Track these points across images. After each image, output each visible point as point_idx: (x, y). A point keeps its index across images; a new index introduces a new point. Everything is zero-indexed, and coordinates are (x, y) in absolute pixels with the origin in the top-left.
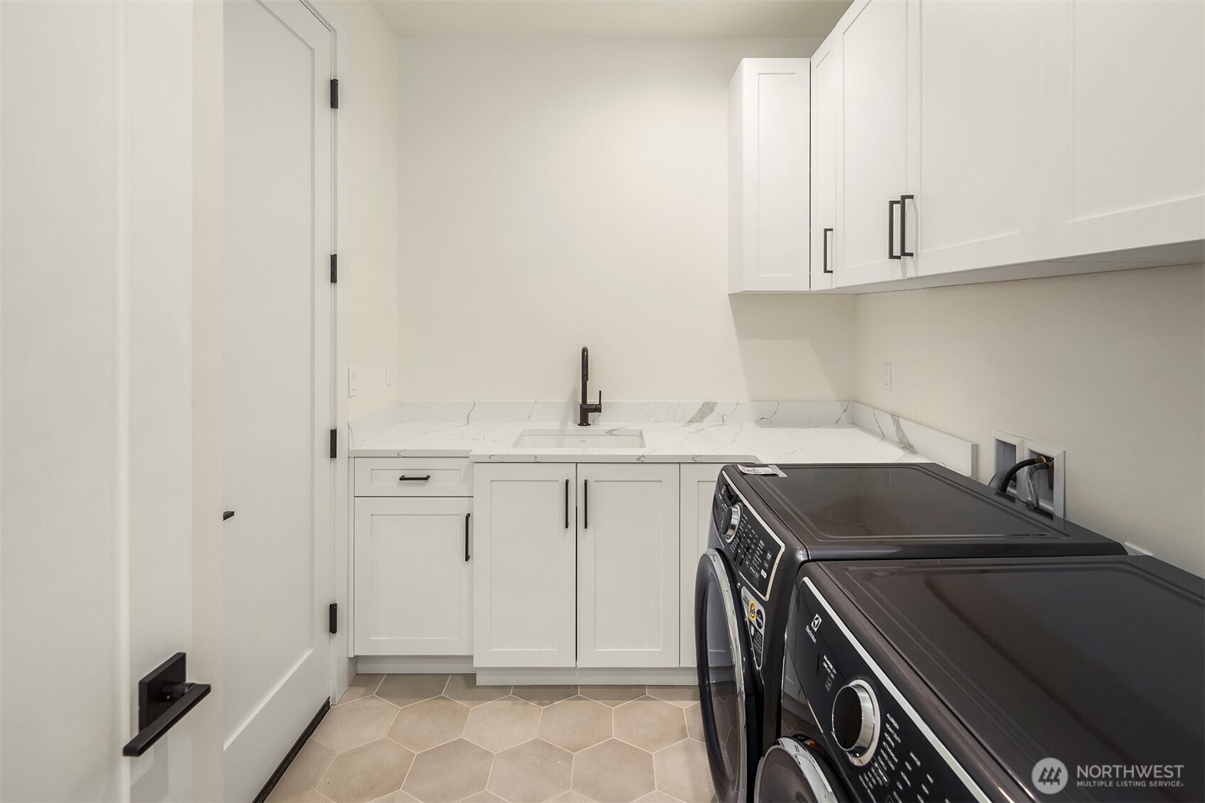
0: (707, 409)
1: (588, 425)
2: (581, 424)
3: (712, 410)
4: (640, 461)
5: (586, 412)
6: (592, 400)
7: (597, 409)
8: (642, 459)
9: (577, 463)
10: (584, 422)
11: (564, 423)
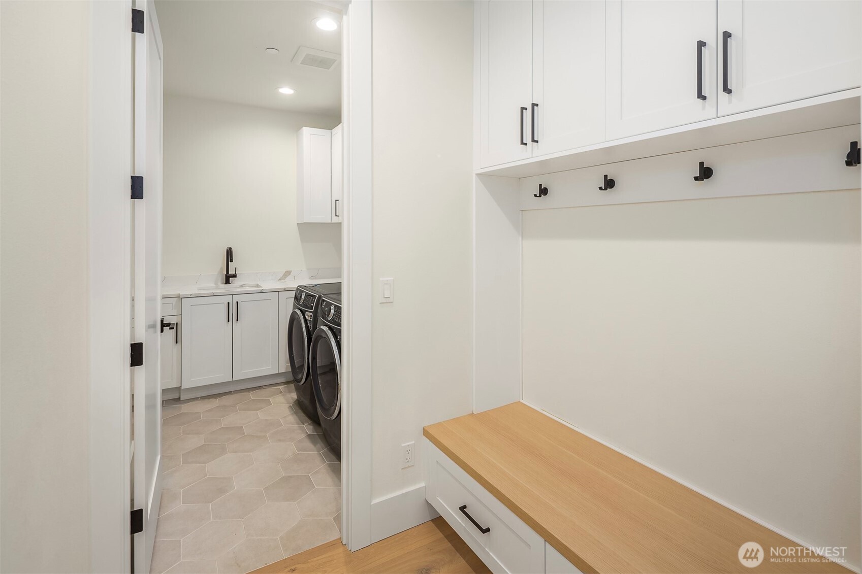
0: (288, 273)
1: (229, 283)
2: (226, 283)
3: (290, 274)
4: (262, 292)
5: (228, 279)
6: (231, 272)
7: (235, 276)
8: (263, 291)
9: (233, 295)
10: (227, 282)
11: (216, 284)
